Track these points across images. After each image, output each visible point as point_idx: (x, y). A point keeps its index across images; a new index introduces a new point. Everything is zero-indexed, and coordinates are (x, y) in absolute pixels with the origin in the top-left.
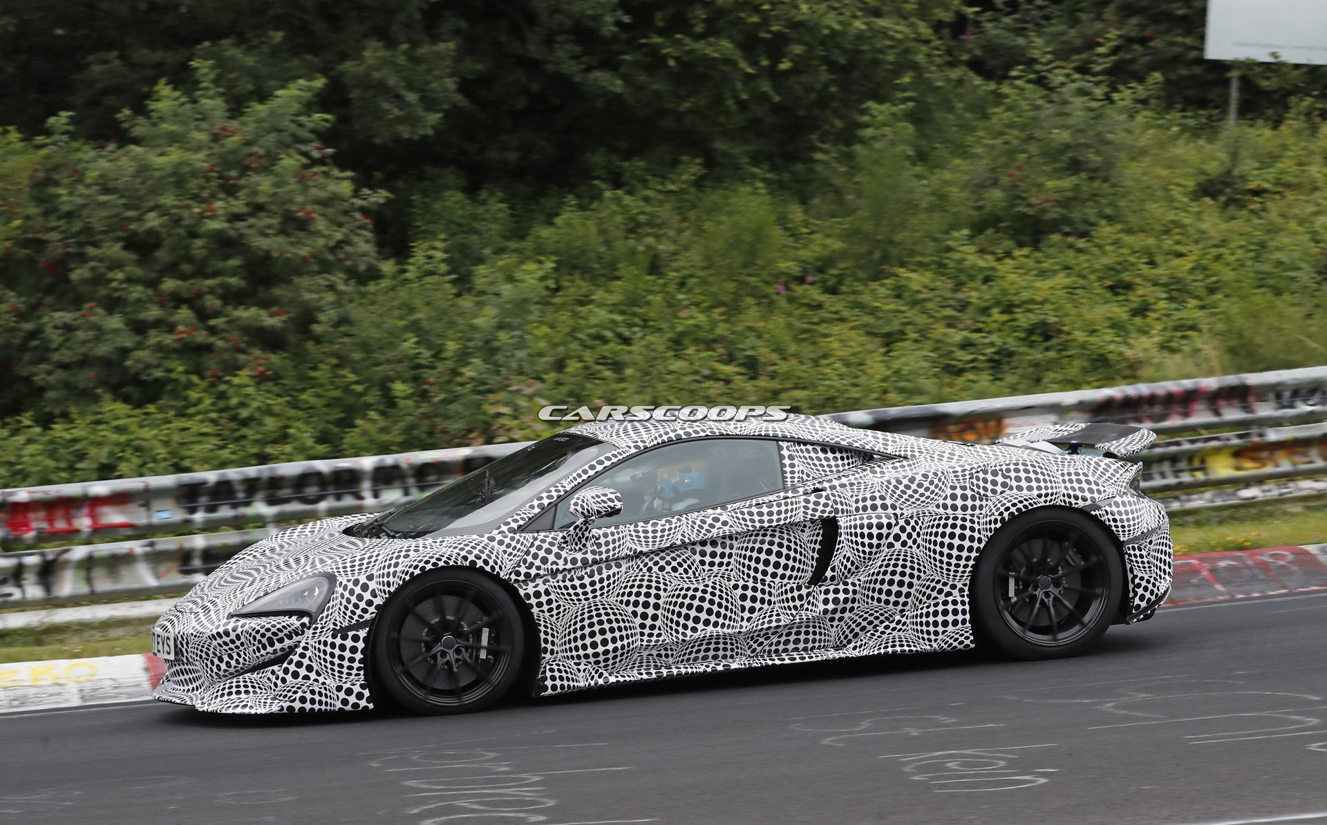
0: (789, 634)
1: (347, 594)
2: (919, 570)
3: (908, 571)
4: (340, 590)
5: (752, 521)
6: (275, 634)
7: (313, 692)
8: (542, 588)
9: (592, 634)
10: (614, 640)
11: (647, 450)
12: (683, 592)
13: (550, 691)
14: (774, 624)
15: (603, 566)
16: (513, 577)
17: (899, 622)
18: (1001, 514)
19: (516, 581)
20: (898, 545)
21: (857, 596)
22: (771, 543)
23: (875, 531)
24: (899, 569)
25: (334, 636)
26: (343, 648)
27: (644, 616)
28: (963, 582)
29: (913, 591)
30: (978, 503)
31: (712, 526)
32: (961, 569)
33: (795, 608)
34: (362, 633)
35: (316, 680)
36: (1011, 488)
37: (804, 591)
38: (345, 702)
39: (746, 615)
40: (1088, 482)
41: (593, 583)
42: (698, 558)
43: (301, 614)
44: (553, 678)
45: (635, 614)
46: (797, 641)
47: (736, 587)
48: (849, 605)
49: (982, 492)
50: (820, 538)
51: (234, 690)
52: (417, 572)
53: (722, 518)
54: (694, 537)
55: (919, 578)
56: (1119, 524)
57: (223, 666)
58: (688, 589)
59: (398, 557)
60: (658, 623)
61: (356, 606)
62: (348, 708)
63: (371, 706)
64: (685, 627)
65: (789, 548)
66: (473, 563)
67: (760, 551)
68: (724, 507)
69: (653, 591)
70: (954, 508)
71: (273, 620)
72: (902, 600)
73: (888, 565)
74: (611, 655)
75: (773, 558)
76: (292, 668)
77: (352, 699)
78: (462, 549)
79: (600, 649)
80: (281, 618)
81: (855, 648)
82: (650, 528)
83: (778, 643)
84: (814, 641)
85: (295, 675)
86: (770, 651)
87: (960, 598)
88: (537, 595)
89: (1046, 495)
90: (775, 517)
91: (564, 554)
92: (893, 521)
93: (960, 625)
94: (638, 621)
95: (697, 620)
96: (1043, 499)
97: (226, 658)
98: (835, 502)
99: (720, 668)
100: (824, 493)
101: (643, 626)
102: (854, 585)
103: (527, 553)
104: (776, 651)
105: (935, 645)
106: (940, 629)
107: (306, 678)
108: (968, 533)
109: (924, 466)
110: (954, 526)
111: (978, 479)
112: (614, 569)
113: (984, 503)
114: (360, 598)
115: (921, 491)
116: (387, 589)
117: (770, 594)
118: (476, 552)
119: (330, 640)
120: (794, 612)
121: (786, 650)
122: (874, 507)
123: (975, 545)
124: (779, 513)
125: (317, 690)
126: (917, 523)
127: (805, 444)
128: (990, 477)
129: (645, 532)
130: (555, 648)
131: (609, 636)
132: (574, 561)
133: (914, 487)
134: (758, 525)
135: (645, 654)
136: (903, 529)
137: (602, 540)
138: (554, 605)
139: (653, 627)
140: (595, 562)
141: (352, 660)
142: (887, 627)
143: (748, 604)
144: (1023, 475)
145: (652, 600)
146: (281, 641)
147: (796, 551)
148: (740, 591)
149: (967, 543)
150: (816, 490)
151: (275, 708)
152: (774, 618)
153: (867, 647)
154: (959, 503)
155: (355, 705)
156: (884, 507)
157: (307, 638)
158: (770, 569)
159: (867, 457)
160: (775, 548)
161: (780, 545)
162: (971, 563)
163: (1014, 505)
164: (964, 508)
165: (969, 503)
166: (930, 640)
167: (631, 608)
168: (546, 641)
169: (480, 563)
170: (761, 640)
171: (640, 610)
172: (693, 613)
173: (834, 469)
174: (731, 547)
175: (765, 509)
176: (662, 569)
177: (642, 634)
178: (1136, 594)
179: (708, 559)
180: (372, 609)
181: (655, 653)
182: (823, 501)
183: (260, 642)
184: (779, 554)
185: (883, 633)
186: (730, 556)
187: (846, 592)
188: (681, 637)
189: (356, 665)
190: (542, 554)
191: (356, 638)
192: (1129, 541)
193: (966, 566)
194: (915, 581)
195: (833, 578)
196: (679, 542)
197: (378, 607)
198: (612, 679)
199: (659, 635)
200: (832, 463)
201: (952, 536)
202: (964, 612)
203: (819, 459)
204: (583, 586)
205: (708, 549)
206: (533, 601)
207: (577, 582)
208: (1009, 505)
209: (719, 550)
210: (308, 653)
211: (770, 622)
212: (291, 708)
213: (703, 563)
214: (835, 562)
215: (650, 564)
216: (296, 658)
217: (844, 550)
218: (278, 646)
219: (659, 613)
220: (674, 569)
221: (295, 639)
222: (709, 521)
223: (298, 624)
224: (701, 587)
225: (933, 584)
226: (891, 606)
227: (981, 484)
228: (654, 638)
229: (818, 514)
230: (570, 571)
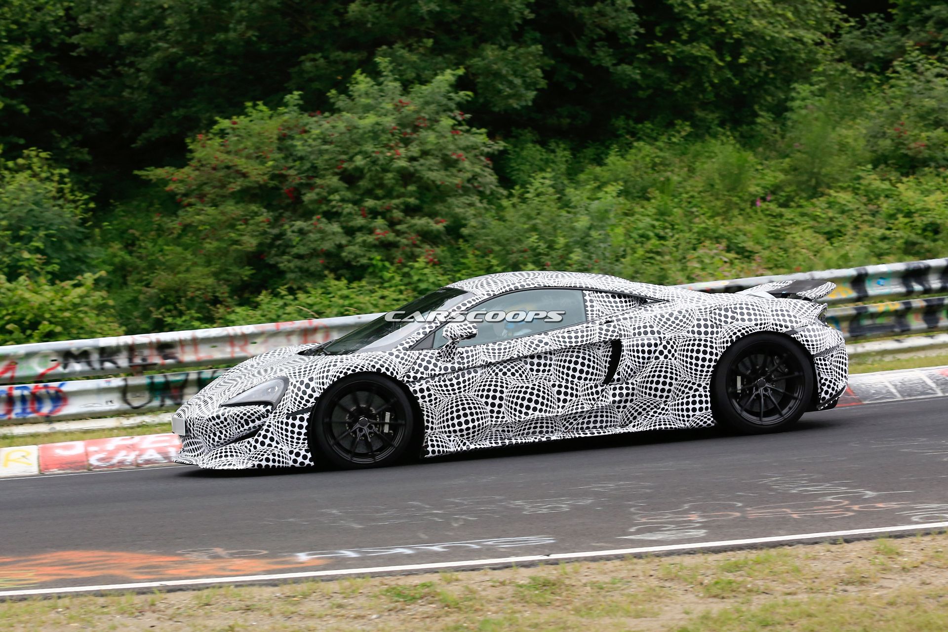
0: (590, 417)
1: (296, 390)
2: (676, 375)
3: (669, 375)
4: (291, 388)
5: (565, 342)
6: (249, 417)
7: (274, 455)
8: (424, 387)
9: (459, 417)
10: (473, 421)
11: (495, 296)
12: (519, 389)
13: (431, 454)
14: (580, 410)
15: (466, 372)
16: (406, 379)
17: (663, 409)
18: (731, 337)
19: (408, 382)
20: (662, 358)
21: (635, 392)
22: (578, 357)
23: (646, 348)
24: (663, 374)
25: (288, 418)
26: (293, 425)
27: (493, 405)
28: (706, 382)
29: (672, 388)
30: (715, 330)
31: (538, 346)
32: (704, 374)
33: (594, 399)
34: (306, 416)
35: (276, 447)
36: (737, 320)
37: (599, 389)
38: (295, 461)
39: (561, 404)
40: (789, 316)
41: (458, 383)
42: (529, 366)
43: (266, 404)
44: (433, 446)
45: (487, 403)
46: (595, 422)
47: (554, 386)
48: (630, 398)
49: (718, 323)
50: (610, 354)
51: (223, 454)
52: (342, 375)
53: (544, 341)
54: (526, 353)
55: (676, 379)
56: (810, 343)
57: (217, 439)
58: (522, 387)
59: (329, 366)
60: (502, 410)
61: (302, 398)
62: (297, 465)
63: (312, 464)
64: (520, 412)
65: (589, 360)
66: (379, 370)
67: (570, 362)
68: (546, 334)
69: (499, 389)
70: (699, 333)
71: (248, 408)
72: (665, 394)
73: (655, 371)
74: (471, 431)
75: (579, 367)
76: (261, 439)
77: (300, 459)
78: (371, 361)
79: (464, 427)
80: (253, 407)
81: (634, 426)
82: (496, 347)
83: (583, 423)
84: (607, 422)
85: (263, 444)
86: (577, 428)
87: (704, 393)
88: (422, 391)
89: (761, 324)
90: (580, 340)
91: (439, 364)
92: (658, 342)
93: (704, 411)
94: (489, 408)
95: (528, 407)
96: (759, 326)
97: (218, 434)
98: (620, 329)
99: (544, 439)
100: (612, 324)
101: (492, 411)
102: (633, 384)
103: (415, 363)
104: (582, 428)
105: (687, 424)
106: (691, 413)
107: (270, 445)
108: (709, 350)
109: (679, 306)
110: (699, 345)
111: (715, 314)
112: (473, 374)
113: (719, 330)
114: (304, 393)
115: (677, 322)
116: (322, 386)
117: (577, 390)
118: (381, 362)
119: (285, 420)
120: (593, 402)
121: (588, 428)
122: (646, 333)
123: (714, 357)
124: (582, 337)
125: (277, 453)
126: (674, 343)
127: (601, 292)
128: (723, 313)
129: (493, 349)
130: (434, 426)
131: (469, 418)
132: (446, 369)
133: (672, 319)
134: (568, 345)
135: (494, 430)
136: (665, 347)
137: (465, 355)
138: (433, 398)
139: (499, 412)
140: (460, 369)
141: (299, 434)
142: (655, 412)
143: (562, 397)
144: (745, 311)
145: (498, 394)
146: (253, 421)
147: (594, 362)
148: (557, 388)
149: (708, 356)
150: (608, 322)
151: (250, 466)
152: (580, 406)
153: (642, 425)
154: (703, 329)
155: (302, 463)
156: (653, 333)
157: (270, 420)
158: (577, 374)
159: (642, 300)
160: (580, 360)
161: (584, 358)
162: (711, 369)
163: (739, 331)
164: (706, 333)
165: (709, 330)
166: (684, 421)
167: (484, 400)
168: (428, 421)
169: (383, 370)
170: (571, 421)
171: (490, 401)
172: (525, 403)
173: (620, 308)
174: (551, 360)
175: (573, 335)
176: (505, 374)
177: (492, 417)
178: (822, 390)
179: (535, 367)
180: (312, 400)
181: (500, 429)
182: (611, 329)
183: (240, 422)
184: (583, 364)
185: (653, 416)
186: (550, 365)
187: (627, 388)
188: (517, 419)
189: (302, 437)
190: (424, 364)
191: (302, 419)
192: (817, 355)
193: (708, 372)
194: (674, 381)
195: (618, 380)
196: (516, 356)
197: (316, 399)
198: (472, 447)
199: (503, 417)
200: (619, 304)
201: (698, 351)
202: (707, 402)
203: (610, 302)
204: (452, 385)
205: (536, 361)
206: (419, 395)
207: (448, 383)
208: (736, 331)
209: (543, 361)
210: (271, 429)
211: (577, 409)
212: (259, 465)
213: (532, 370)
214: (620, 369)
215: (497, 371)
216: (263, 433)
217: (626, 361)
218: (251, 425)
219: (502, 402)
220: (513, 374)
221: (263, 420)
222: (536, 342)
223: (264, 410)
224: (531, 386)
225: (686, 384)
226: (658, 398)
227: (717, 317)
228: (500, 420)
229: (608, 337)
230: (443, 375)
